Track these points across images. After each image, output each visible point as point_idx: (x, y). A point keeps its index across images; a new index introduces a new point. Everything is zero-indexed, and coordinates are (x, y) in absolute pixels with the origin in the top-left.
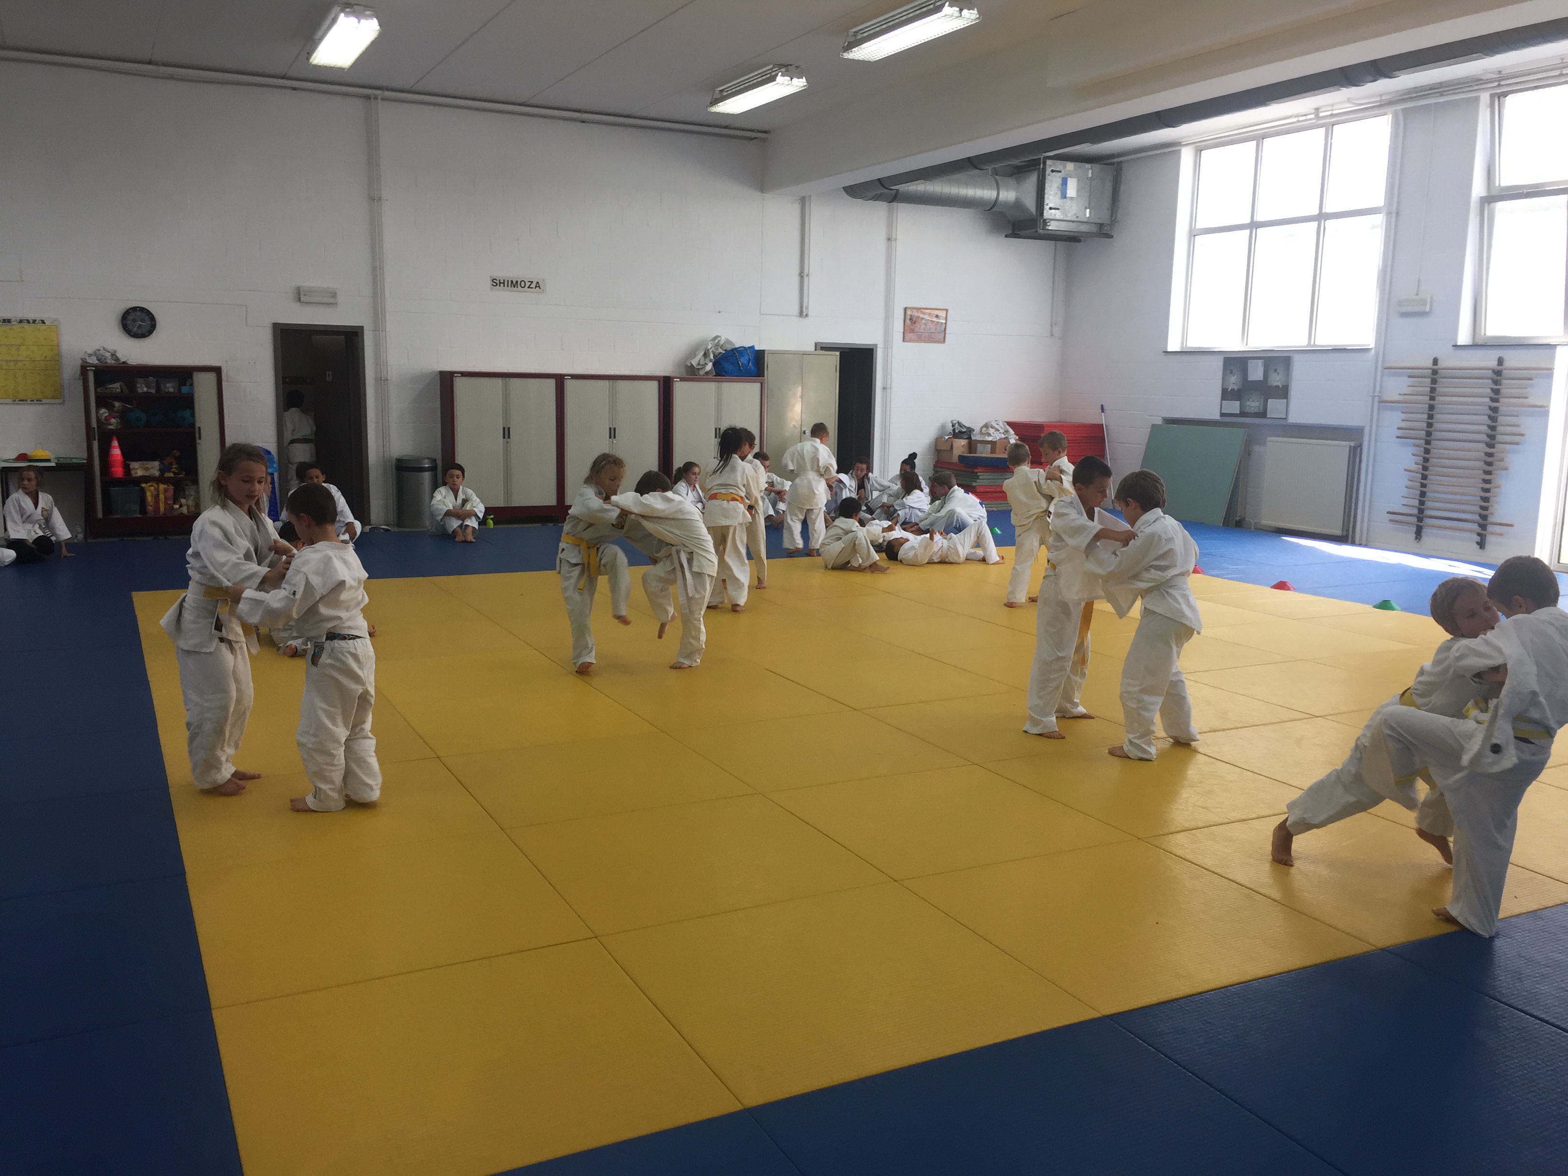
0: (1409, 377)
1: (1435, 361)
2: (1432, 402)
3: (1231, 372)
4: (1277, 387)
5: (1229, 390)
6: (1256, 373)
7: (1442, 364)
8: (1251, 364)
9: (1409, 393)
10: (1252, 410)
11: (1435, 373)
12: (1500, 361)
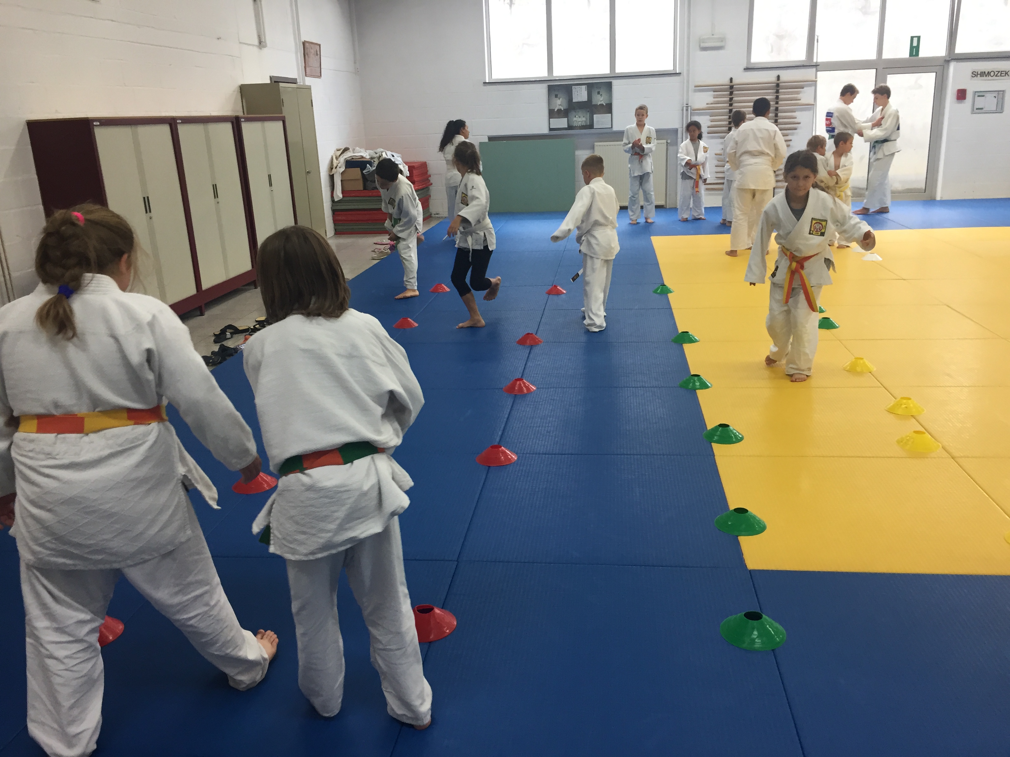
0: (714, 92)
1: (731, 80)
2: (731, 108)
3: (556, 96)
4: (602, 105)
5: (556, 110)
6: (580, 95)
7: (735, 81)
8: (575, 90)
9: (712, 102)
10: (579, 124)
11: (731, 88)
12: (778, 77)
